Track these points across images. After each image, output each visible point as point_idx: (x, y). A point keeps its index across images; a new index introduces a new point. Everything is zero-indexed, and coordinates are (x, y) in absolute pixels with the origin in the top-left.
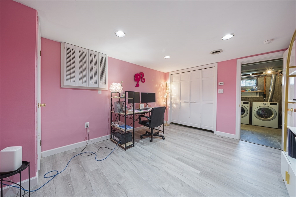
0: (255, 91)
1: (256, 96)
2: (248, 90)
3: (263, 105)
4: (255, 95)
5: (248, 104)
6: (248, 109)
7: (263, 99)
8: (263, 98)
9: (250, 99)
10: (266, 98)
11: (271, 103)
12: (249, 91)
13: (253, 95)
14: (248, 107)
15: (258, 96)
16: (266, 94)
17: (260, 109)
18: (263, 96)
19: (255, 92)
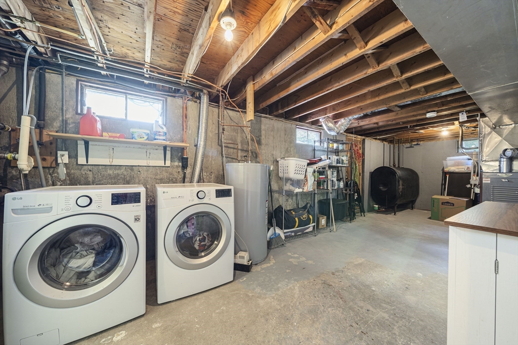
0: (161, 140)
1: (161, 163)
2: (136, 135)
3: (197, 201)
4: (160, 159)
5: (139, 201)
6: (140, 229)
7: (181, 173)
8: (180, 170)
9: (143, 175)
10: (188, 171)
11: (217, 191)
12: (142, 140)
13: (153, 159)
14: (137, 219)
15: (168, 163)
16: (189, 154)
17: (187, 221)
18: (180, 164)
19: (159, 145)
